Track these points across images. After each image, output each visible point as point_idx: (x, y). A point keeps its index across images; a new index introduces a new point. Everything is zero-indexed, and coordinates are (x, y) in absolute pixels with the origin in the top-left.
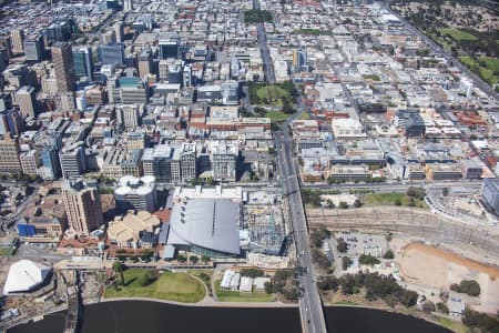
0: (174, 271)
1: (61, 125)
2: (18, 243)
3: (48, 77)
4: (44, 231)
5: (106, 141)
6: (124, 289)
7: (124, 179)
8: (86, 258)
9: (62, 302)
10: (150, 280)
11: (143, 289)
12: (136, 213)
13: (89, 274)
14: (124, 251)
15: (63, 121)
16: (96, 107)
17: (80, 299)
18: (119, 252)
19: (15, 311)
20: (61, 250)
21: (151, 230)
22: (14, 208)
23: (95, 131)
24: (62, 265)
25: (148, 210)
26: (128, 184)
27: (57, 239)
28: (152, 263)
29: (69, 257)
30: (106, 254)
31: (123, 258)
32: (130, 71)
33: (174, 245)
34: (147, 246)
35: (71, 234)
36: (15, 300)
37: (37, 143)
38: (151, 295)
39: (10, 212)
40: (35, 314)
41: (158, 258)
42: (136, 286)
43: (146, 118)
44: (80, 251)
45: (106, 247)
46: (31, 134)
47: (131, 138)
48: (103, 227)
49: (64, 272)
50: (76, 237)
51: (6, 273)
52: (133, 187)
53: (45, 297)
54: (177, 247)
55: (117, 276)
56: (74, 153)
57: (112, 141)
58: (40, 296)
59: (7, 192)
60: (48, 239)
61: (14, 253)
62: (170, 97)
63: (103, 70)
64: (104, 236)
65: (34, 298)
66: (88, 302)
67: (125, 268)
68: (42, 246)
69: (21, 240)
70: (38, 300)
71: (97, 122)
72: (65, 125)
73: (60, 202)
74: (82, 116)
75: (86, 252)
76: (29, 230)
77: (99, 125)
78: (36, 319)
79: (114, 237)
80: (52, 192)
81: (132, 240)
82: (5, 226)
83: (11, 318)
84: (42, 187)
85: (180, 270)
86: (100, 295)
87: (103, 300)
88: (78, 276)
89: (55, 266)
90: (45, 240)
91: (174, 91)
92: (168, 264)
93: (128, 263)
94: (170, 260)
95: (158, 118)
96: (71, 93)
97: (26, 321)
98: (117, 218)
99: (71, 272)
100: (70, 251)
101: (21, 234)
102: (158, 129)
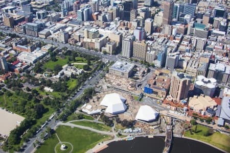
0: (221, 132)
1: (164, 40)
2: (142, 96)
3: (158, 16)
4: (156, 93)
5: (187, 54)
6: (195, 134)
7: (201, 77)
8: (176, 113)
9: (163, 132)
10: (209, 134)
11: (205, 137)
12: (204, 96)
13: (177, 121)
14: (197, 115)
15: (165, 39)
16: (181, 35)
17: (173, 133)
18: (194, 114)
19: (140, 129)
20: (164, 105)
21: (212, 107)
22: (140, 77)
23: (181, 47)
24: (164, 113)
25: (210, 96)
26: (203, 80)
27: (162, 99)
28: (211, 125)
29: (168, 110)
30: (187, 113)
31: (196, 118)
32: (199, 20)
33: (223, 119)
34: (209, 115)
35: (170, 98)
36: (140, 124)
37: (153, 48)
38: (209, 142)
39: (138, 79)
40: (149, 134)
41: (214, 124)
42: (201, 135)
43: (208, 47)
44: (174, 108)
45: (187, 110)
46: (150, 42)
47: (203, 56)
48: (186, 99)
49: (165, 116)
50: (172, 101)
51: (137, 110)
52: (205, 82)
53: (155, 127)
54: (225, 120)
55: (192, 127)
56: (175, 58)
57: (190, 55)
58: (153, 126)
59: (138, 69)
60: (158, 98)
61: (140, 100)
62: (220, 38)
63: (186, 17)
64: (186, 104)
65: (150, 125)
66: (176, 135)
67: (196, 123)
68: (154, 100)
69: (144, 94)
70: (151, 127)
71: (182, 43)
72: (166, 41)
73: (165, 80)
74: (174, 39)
75: (176, 110)
76: (149, 91)
77: (183, 45)
78: (150, 136)
79: (192, 106)
80: (161, 74)
81: (202, 110)
82: (137, 85)
83: (138, 132)
84: (156, 71)
85: (225, 133)
86: (182, 134)
87: (183, 137)
88: (172, 120)
89: (161, 112)
90: (156, 97)
91: (222, 35)
92: (219, 128)
93: (198, 121)
94: (220, 126)
95: (214, 48)
96: (171, 26)
97: (145, 136)
98: (195, 96)
99: (168, 118)
100: (169, 107)
101: (144, 91)
102: (214, 54)
